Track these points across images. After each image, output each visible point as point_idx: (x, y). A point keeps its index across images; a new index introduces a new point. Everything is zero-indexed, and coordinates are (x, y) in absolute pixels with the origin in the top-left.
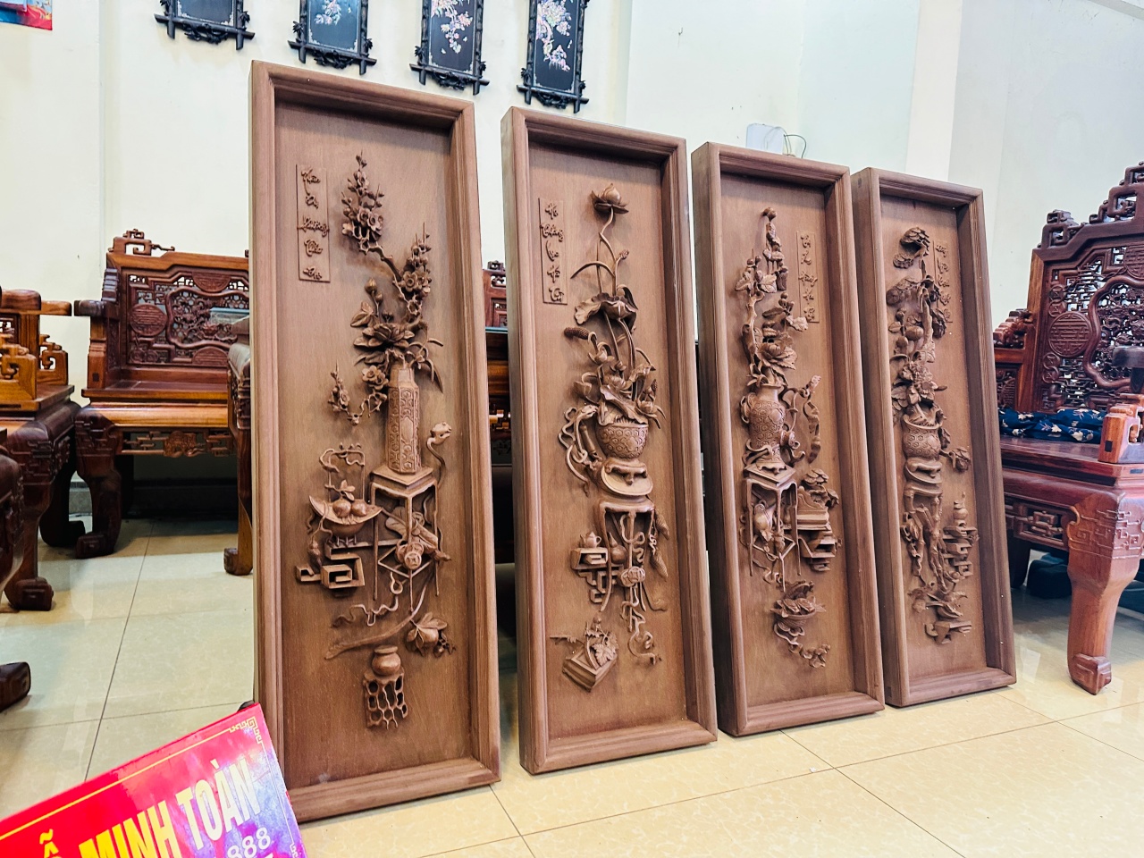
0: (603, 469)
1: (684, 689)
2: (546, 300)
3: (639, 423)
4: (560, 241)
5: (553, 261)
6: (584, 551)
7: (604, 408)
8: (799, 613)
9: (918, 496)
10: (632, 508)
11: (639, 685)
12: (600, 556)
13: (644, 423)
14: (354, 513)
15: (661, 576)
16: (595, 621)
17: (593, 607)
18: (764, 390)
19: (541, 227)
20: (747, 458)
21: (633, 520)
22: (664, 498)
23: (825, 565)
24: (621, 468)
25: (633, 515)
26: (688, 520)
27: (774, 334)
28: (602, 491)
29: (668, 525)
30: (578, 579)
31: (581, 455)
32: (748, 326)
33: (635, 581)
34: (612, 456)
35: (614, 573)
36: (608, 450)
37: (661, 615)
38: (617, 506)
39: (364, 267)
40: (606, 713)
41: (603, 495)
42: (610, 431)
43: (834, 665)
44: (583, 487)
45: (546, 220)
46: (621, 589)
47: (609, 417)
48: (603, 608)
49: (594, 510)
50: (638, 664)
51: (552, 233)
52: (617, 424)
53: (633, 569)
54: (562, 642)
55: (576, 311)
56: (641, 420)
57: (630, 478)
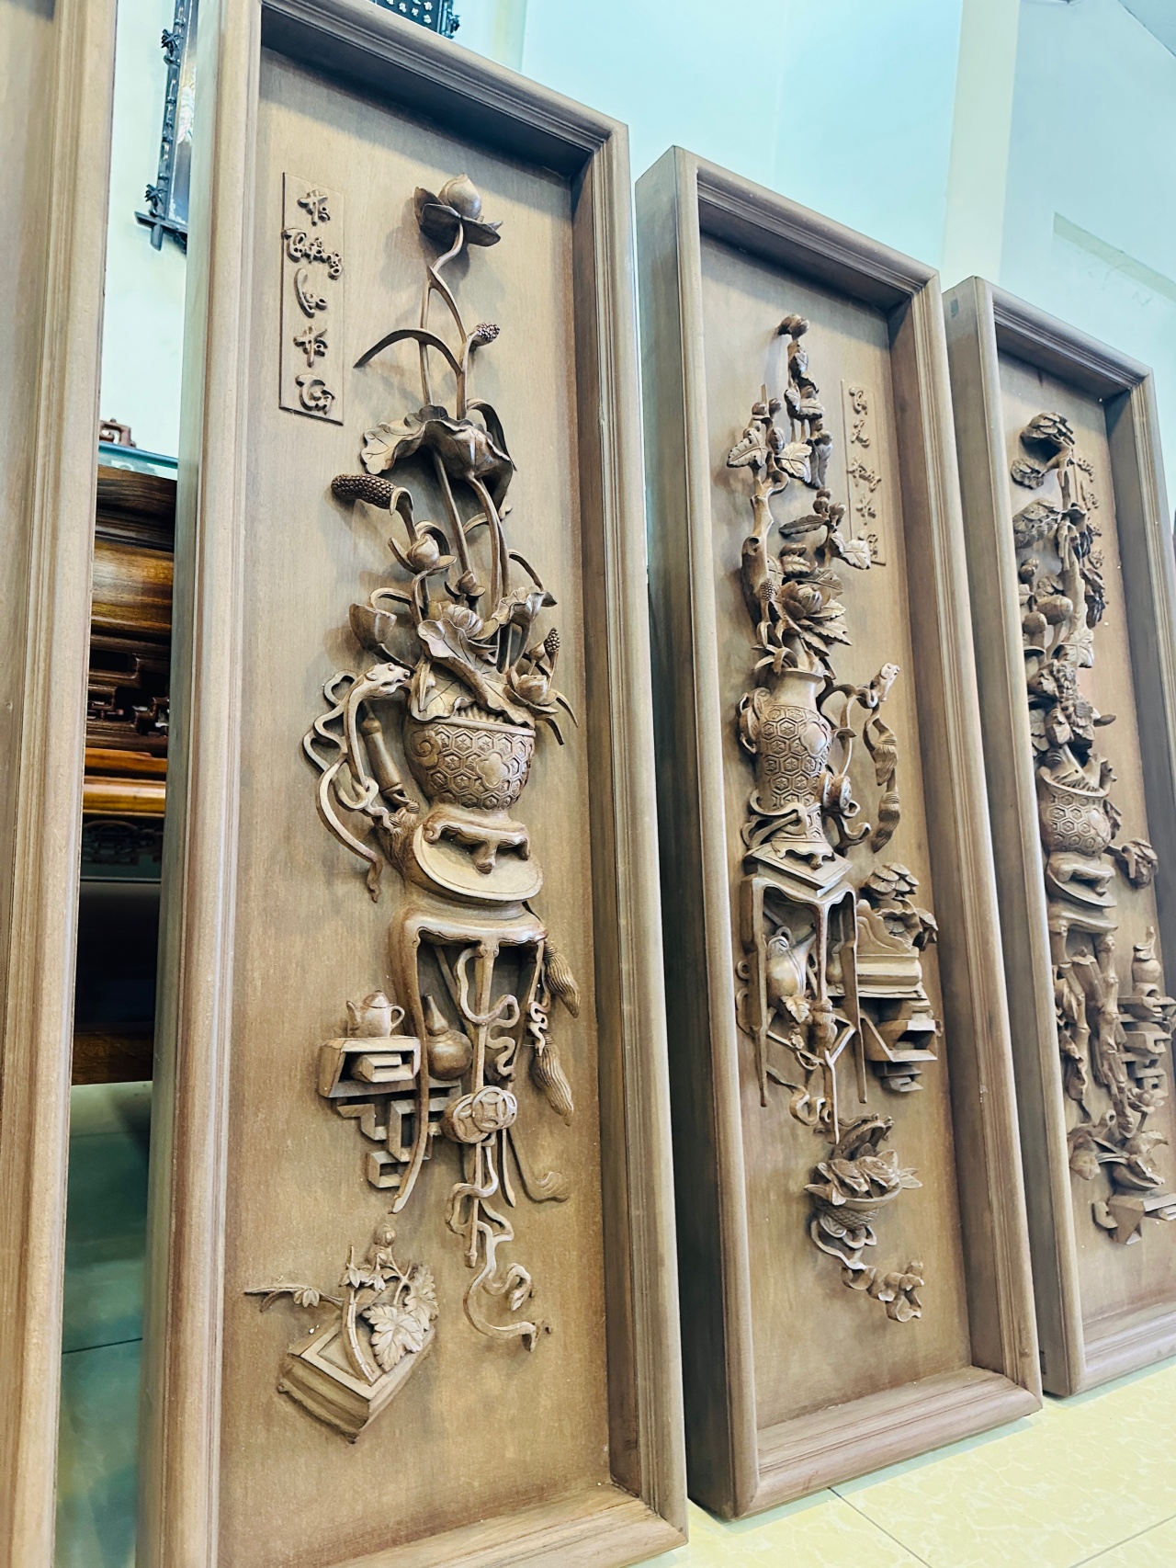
0: (419, 832)
1: (605, 1404)
2: (287, 403)
3: (513, 723)
4: (332, 277)
5: (310, 316)
6: (354, 1046)
7: (426, 677)
8: (868, 1194)
10: (490, 932)
11: (489, 1405)
12: (398, 1060)
13: (525, 725)
15: (556, 1109)
16: (377, 1240)
17: (374, 1199)
18: (789, 682)
19: (286, 236)
20: (752, 832)
21: (490, 964)
22: (568, 913)
23: (912, 1078)
24: (466, 828)
25: (490, 949)
26: (625, 967)
27: (805, 569)
28: (414, 888)
29: (577, 979)
30: (337, 1123)
31: (361, 789)
32: (755, 541)
33: (492, 1125)
34: (443, 801)
35: (435, 1105)
36: (434, 787)
37: (552, 1210)
38: (451, 925)
40: (397, 1492)
41: (415, 897)
42: (438, 736)
43: (937, 1312)
44: (364, 875)
45: (298, 221)
46: (451, 1148)
47: (438, 701)
48: (400, 1204)
49: (390, 936)
50: (489, 1348)
51: (313, 253)
52: (456, 719)
53: (484, 1093)
54: (283, 1302)
55: (365, 442)
56: (519, 715)
57: (486, 855)
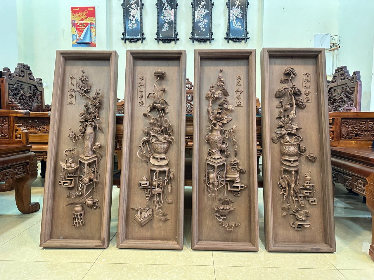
0: (152, 156)
2: (138, 105)
4: (144, 87)
5: (141, 93)
6: (141, 182)
7: (151, 138)
8: (222, 210)
9: (285, 171)
14: (70, 167)
17: (146, 200)
19: (138, 84)
21: (158, 173)
23: (239, 194)
24: (156, 156)
25: (158, 171)
28: (149, 164)
31: (143, 152)
32: (208, 109)
33: (157, 193)
34: (154, 153)
37: (170, 205)
38: (154, 169)
39: (85, 100)
40: (148, 234)
42: (154, 145)
43: (242, 231)
44: (146, 162)
45: (140, 81)
47: (153, 140)
51: (141, 85)
53: (157, 189)
54: (134, 210)
55: (148, 108)
56: (164, 141)
57: (158, 160)
